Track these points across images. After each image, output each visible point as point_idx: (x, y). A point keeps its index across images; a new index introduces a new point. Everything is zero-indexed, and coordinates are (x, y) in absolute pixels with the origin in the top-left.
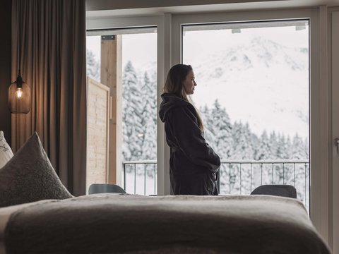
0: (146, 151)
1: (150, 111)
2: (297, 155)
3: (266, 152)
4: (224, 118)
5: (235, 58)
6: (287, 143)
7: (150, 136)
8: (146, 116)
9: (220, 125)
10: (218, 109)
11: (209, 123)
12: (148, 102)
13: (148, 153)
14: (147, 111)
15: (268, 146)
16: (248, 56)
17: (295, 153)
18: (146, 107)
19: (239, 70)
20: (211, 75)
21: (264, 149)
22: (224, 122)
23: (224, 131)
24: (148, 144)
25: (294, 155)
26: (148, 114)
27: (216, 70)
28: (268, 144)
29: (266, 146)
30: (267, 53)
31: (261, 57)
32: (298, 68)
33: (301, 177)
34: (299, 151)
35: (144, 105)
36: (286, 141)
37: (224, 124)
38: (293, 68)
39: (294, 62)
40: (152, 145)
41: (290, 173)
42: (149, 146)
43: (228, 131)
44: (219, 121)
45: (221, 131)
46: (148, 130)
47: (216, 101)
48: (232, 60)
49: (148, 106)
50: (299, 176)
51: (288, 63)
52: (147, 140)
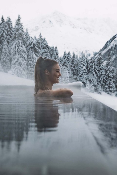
0: (3, 58)
1: (5, 37)
2: (83, 63)
3: (67, 61)
4: (45, 43)
5: (45, 22)
6: (76, 58)
7: (5, 50)
8: (3, 39)
9: (43, 46)
10: (41, 38)
11: (38, 44)
12: (4, 32)
13: (4, 59)
14: (4, 37)
15: (68, 59)
16: (51, 21)
17: (81, 62)
18: (3, 34)
19: (47, 27)
20: (33, 30)
21: (66, 60)
22: (45, 44)
23: (45, 49)
24: (4, 54)
25: (81, 63)
26: (4, 38)
27: (35, 27)
28: (67, 57)
29: (67, 58)
30: (61, 20)
31: (58, 21)
32: (76, 27)
33: (85, 74)
34: (84, 61)
35: (2, 33)
36: (76, 57)
37: (45, 46)
38: (73, 27)
39: (73, 25)
40: (6, 55)
41: (79, 72)
42: (5, 55)
43: (47, 50)
44: (42, 44)
45: (43, 50)
46: (4, 47)
47: (40, 34)
48: (43, 22)
49: (4, 34)
50: (84, 74)
51: (71, 25)
52: (4, 52)
